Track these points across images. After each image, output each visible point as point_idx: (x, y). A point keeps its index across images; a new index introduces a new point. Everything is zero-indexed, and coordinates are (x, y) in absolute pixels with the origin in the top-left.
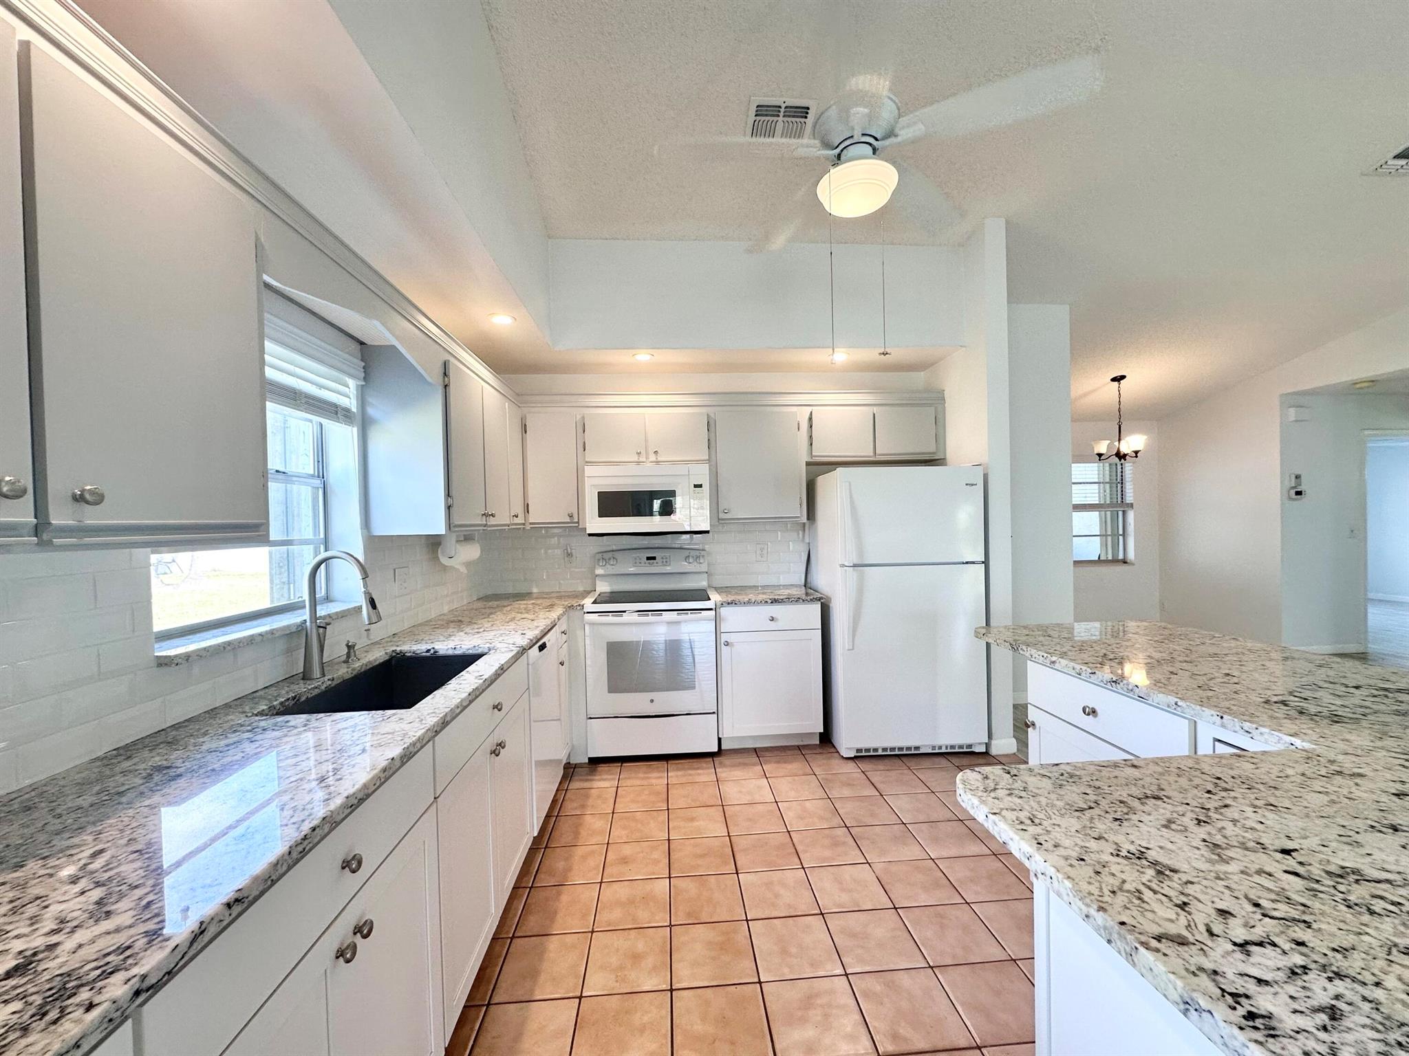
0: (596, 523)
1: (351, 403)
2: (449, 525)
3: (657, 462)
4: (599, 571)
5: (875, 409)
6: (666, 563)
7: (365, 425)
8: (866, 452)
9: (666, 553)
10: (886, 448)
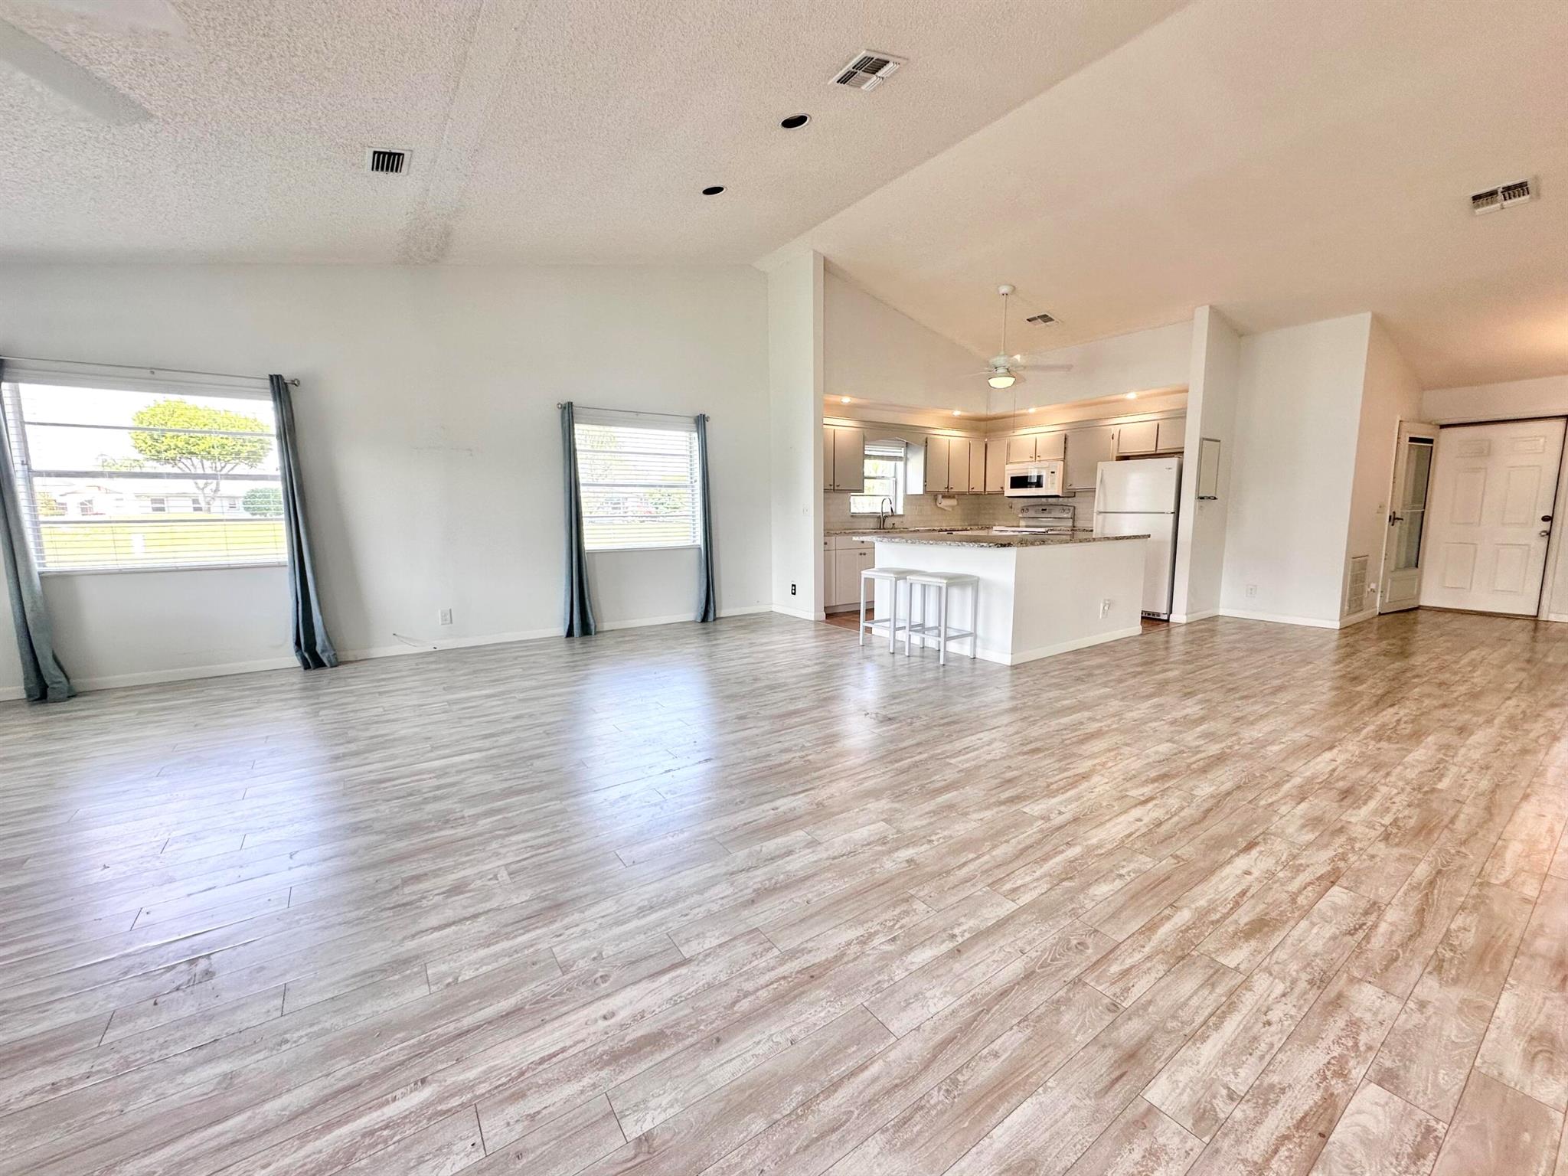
0: (1010, 492)
1: (902, 455)
2: (925, 491)
3: (1040, 461)
4: (1021, 515)
5: (1160, 422)
6: (1050, 513)
7: (906, 460)
8: (1151, 449)
9: (1051, 507)
10: (1161, 448)
